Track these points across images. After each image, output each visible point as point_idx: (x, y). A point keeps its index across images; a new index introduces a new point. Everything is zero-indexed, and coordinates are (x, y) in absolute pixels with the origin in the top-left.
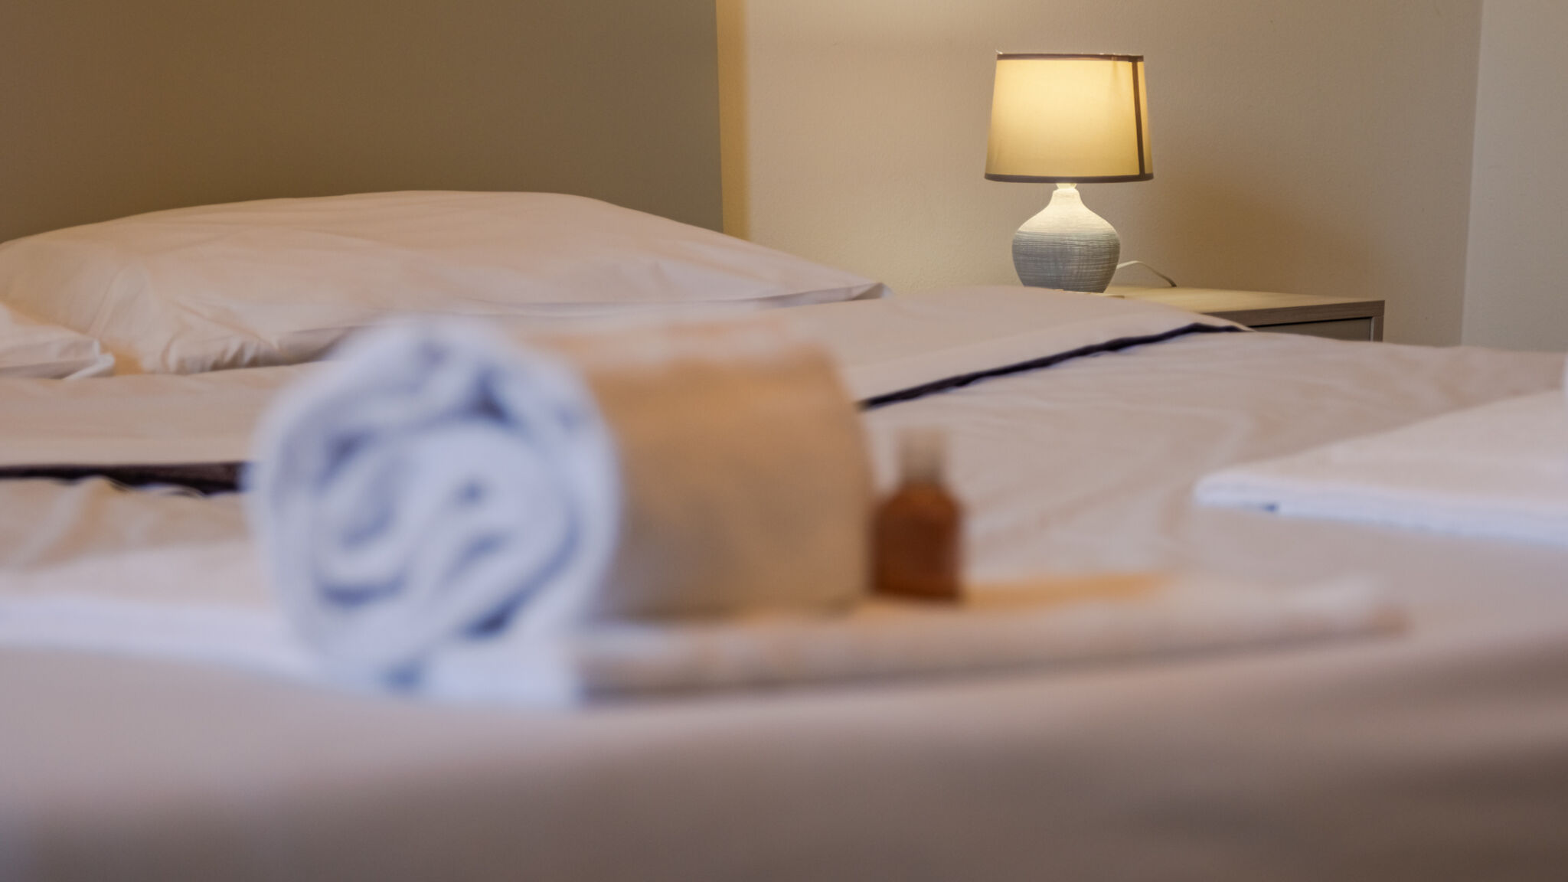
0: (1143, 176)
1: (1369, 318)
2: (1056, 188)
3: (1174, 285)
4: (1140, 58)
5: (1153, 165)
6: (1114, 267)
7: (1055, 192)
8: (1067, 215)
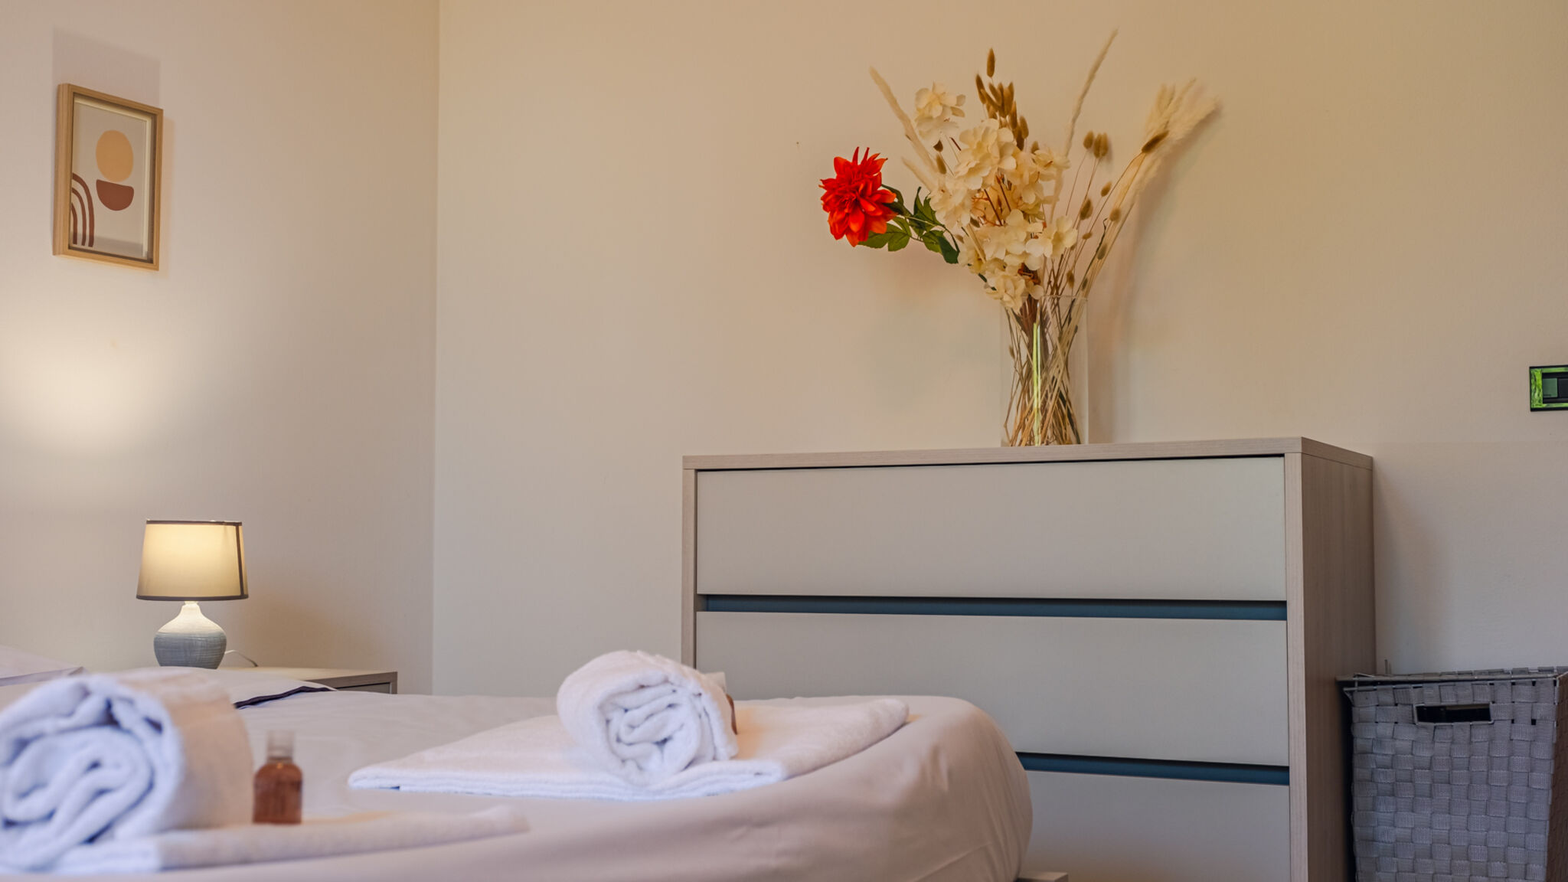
0: (243, 596)
1: (389, 683)
2: (184, 604)
3: (256, 666)
4: (240, 524)
5: (250, 590)
6: (223, 654)
7: (183, 607)
8: (191, 621)
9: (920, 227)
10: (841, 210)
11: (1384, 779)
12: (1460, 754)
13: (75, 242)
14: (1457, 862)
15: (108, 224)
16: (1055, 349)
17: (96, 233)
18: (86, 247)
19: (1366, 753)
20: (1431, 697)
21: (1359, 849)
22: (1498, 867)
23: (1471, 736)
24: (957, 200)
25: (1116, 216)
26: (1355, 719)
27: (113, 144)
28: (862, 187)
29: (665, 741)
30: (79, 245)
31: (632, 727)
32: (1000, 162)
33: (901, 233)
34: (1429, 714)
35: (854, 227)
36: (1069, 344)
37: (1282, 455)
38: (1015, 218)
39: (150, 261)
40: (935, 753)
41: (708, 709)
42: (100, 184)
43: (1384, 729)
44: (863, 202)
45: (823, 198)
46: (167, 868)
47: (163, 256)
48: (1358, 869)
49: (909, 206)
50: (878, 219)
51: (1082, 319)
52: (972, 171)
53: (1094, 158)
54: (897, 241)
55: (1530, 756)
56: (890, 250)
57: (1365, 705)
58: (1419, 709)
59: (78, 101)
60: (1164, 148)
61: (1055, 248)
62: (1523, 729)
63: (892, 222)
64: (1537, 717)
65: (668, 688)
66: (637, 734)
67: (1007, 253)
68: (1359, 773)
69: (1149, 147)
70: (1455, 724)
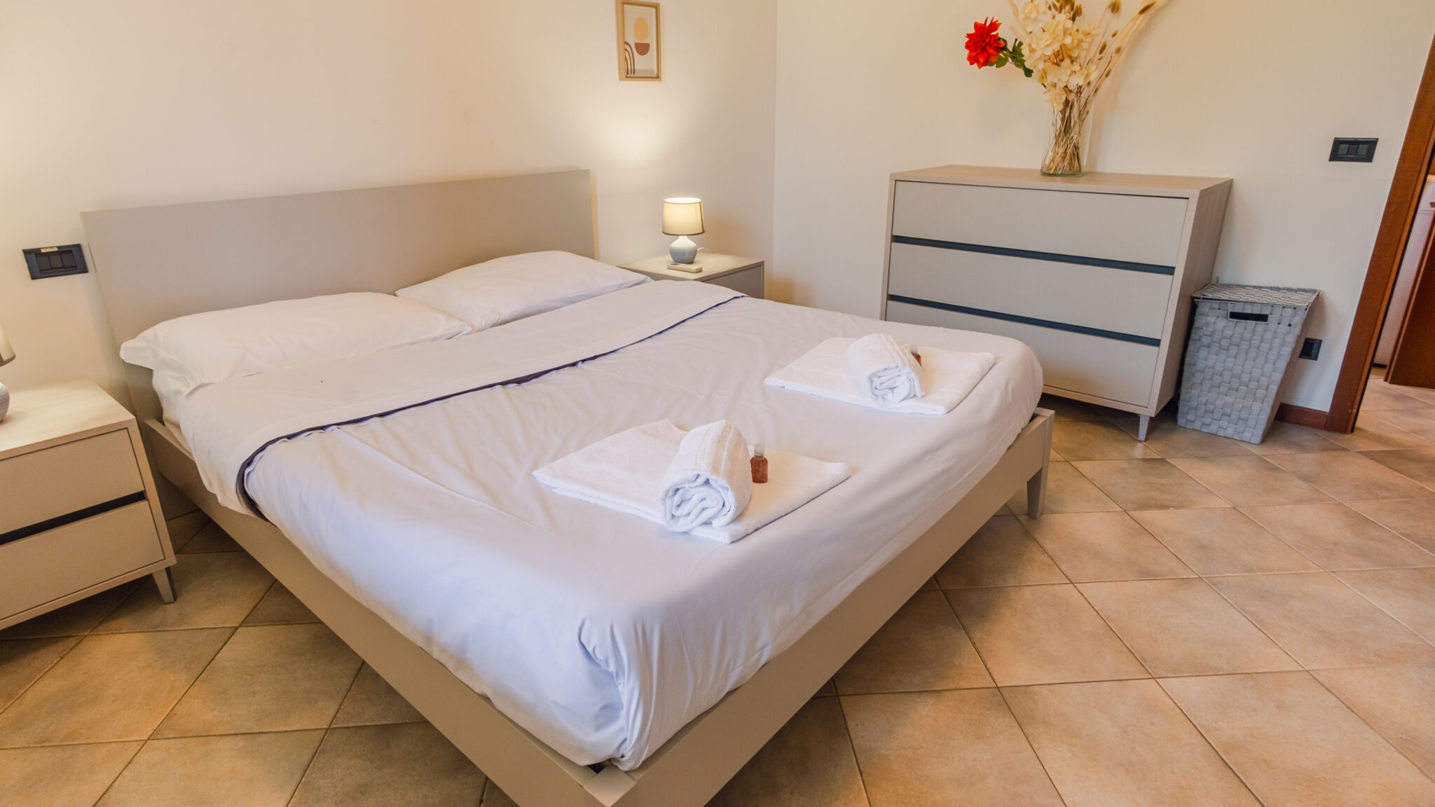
2: (681, 236)
6: (696, 255)
8: (684, 243)
9: (1013, 58)
10: (976, 49)
11: (1206, 340)
12: (1247, 335)
13: (628, 74)
14: (1234, 380)
15: (643, 63)
16: (1075, 123)
17: (636, 68)
18: (632, 75)
19: (1199, 328)
20: (1238, 309)
21: (1186, 368)
22: (1253, 385)
23: (1255, 327)
24: (1037, 55)
25: (1118, 51)
26: (1197, 313)
27: (641, 23)
28: (988, 40)
29: (895, 388)
30: (629, 75)
31: (882, 384)
32: (1063, 39)
33: (1003, 59)
34: (1234, 315)
35: (981, 60)
36: (1083, 121)
37: (1188, 198)
38: (1067, 61)
39: (658, 77)
40: (1007, 382)
41: (914, 378)
42: (637, 45)
43: (1211, 319)
44: (987, 48)
45: (967, 43)
46: (732, 542)
47: (664, 74)
48: (1184, 375)
49: (1010, 47)
50: (994, 55)
51: (1092, 108)
52: (1048, 46)
53: (1111, 13)
54: (1001, 63)
55: (1284, 340)
56: (997, 67)
57: (1204, 308)
58: (1231, 313)
59: (625, 6)
60: (1151, 11)
61: (1085, 79)
62: (1284, 327)
63: (1001, 54)
64: (1293, 323)
65: (897, 370)
66: (884, 385)
67: (1059, 80)
68: (1193, 336)
69: (1143, 11)
70: (1248, 321)
